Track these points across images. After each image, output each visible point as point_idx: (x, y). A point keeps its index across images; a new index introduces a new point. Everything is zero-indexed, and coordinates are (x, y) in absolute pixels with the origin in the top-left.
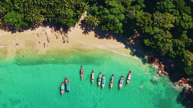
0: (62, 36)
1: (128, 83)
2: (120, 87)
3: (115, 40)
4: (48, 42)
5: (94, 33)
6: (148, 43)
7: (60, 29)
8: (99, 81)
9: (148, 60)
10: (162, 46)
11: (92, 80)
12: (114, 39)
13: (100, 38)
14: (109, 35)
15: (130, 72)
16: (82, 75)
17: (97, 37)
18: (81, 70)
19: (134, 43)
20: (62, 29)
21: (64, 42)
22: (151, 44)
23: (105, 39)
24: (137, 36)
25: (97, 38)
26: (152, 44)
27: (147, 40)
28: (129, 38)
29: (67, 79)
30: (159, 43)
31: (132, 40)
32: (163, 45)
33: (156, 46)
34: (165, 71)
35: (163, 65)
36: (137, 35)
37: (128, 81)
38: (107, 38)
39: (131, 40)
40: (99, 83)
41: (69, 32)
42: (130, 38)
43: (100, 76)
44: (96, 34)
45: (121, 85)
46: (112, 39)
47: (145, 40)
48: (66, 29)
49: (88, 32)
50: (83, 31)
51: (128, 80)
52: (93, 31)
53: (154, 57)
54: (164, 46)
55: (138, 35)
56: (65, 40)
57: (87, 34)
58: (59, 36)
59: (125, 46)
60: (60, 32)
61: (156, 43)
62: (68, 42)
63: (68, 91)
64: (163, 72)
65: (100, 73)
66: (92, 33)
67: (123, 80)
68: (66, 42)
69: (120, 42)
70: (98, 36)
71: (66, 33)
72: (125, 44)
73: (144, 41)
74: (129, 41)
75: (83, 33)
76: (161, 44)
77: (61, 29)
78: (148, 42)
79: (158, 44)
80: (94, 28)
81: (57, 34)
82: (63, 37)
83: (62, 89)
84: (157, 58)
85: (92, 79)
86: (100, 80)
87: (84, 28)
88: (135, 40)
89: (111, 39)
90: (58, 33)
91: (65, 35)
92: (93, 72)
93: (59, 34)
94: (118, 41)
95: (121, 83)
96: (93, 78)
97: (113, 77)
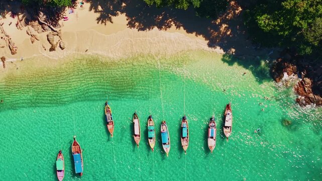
0: (46, 33)
1: (228, 135)
2: (211, 147)
3: (182, 28)
4: (13, 53)
5: (126, 17)
6: (269, 25)
7: (38, 15)
8: (151, 138)
9: (271, 71)
10: (305, 26)
11: (135, 138)
12: (178, 27)
13: (143, 29)
14: (165, 18)
15: (228, 107)
16: (110, 127)
17: (134, 27)
18: (105, 113)
19: (229, 33)
20: (45, 17)
21: (52, 49)
22: (275, 26)
23: (156, 28)
24: (234, 12)
25: (135, 30)
26: (278, 25)
27: (266, 15)
28: (216, 19)
29: (75, 144)
30: (298, 19)
31: (224, 26)
32: (309, 24)
33: (289, 29)
34: (314, 94)
35: (308, 80)
36: (234, 10)
37: (225, 130)
38: (160, 28)
39: (220, 24)
40: (152, 144)
41: (60, 22)
42: (219, 21)
43: (152, 125)
44: (132, 20)
45: (211, 143)
46: (173, 26)
47: (258, 17)
48: (54, 15)
49: (110, 16)
50: (98, 15)
51: (226, 127)
52: (122, 12)
53: (284, 61)
54: (311, 27)
55: (237, 12)
56: (55, 43)
57: (108, 23)
58: (38, 35)
59: (208, 41)
60: (40, 23)
61: (290, 22)
62: (62, 49)
63: (79, 175)
64: (311, 95)
65: (150, 117)
66: (121, 19)
67: (215, 130)
68: (58, 48)
69: (194, 34)
70: (137, 24)
71: (55, 26)
72: (207, 37)
73: (257, 19)
74: (216, 28)
75: (98, 19)
76: (302, 22)
77: (42, 17)
78: (267, 21)
79: (295, 23)
80: (124, 4)
81: (32, 31)
82: (47, 36)
83: (58, 169)
84: (291, 62)
85: (136, 135)
86: (152, 134)
87: (100, 8)
88: (231, 24)
89: (170, 27)
90: (34, 28)
91: (52, 30)
92: (135, 116)
93: (37, 30)
94: (189, 30)
95: (212, 138)
96: (137, 132)
97: (184, 124)
